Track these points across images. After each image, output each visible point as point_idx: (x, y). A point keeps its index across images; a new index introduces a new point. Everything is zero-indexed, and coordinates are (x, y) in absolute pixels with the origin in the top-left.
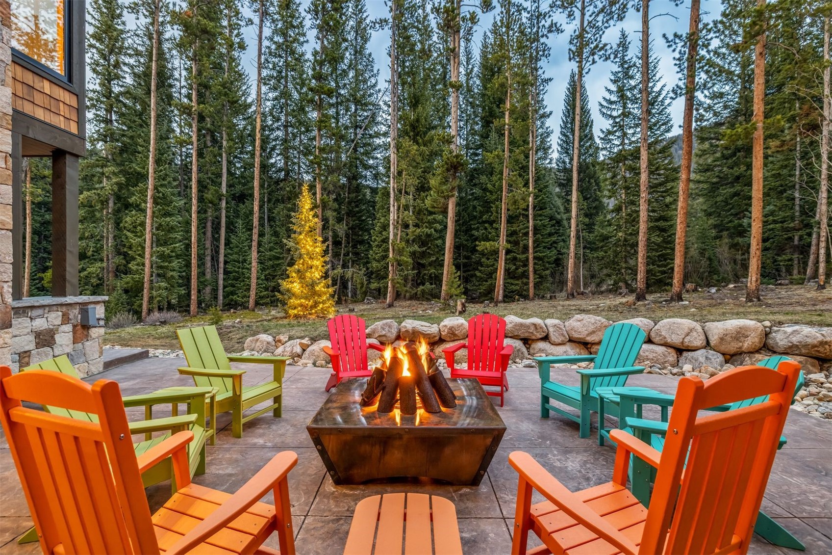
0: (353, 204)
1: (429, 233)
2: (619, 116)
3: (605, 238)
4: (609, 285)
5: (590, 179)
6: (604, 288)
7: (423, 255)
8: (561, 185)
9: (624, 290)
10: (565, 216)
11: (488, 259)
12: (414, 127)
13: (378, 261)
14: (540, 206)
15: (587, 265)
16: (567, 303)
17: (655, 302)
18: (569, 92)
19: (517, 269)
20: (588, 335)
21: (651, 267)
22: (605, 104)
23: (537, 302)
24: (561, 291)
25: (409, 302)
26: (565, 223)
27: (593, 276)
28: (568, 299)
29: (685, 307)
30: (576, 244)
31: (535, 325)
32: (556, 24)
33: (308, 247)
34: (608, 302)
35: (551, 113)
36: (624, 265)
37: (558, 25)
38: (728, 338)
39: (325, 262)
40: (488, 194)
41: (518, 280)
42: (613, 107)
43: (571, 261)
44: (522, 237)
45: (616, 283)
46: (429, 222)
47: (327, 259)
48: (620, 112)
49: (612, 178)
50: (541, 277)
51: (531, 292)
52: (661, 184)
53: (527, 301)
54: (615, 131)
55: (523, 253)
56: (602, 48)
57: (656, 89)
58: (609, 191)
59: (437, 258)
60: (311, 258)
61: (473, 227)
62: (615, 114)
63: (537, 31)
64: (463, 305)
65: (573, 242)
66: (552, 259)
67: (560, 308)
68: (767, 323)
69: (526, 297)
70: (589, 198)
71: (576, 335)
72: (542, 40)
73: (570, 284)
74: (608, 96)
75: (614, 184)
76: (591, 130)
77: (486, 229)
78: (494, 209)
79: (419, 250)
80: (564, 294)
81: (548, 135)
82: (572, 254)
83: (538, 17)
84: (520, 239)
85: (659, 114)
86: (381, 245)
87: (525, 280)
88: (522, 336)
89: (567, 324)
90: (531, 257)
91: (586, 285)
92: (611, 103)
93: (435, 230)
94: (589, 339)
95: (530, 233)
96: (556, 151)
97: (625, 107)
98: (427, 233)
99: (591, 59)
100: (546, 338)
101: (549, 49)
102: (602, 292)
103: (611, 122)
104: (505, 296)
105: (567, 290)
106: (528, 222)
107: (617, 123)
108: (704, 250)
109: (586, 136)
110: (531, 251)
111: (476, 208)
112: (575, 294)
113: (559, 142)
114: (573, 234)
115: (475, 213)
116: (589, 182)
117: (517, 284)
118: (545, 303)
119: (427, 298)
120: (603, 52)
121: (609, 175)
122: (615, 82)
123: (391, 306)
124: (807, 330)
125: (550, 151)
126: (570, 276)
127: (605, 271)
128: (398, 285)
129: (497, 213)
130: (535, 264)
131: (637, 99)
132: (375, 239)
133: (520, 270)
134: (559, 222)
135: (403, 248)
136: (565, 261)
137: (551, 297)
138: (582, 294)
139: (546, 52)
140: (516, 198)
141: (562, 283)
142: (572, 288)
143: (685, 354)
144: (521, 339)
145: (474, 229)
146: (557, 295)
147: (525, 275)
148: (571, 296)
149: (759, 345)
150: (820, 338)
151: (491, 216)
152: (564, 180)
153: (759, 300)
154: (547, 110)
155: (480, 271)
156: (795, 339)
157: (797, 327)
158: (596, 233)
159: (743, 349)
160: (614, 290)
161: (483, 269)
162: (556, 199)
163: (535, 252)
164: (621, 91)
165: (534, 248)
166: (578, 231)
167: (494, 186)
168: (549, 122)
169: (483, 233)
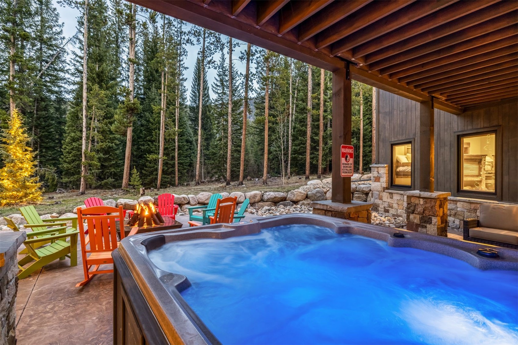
0: (42, 119)
1: (111, 146)
2: (221, 93)
3: (214, 154)
4: (216, 178)
5: (207, 119)
6: (214, 179)
7: (105, 160)
8: (192, 120)
9: (223, 180)
10: (194, 139)
11: (150, 163)
12: (98, 75)
13: (69, 163)
14: (181, 135)
15: (206, 166)
16: (196, 187)
17: (233, 186)
18: (196, 68)
19: (168, 169)
20: (205, 200)
21: (234, 169)
22: (214, 86)
23: (180, 188)
24: (192, 181)
25: (95, 191)
26: (194, 143)
27: (208, 173)
28: (196, 185)
29: (243, 187)
30: (200, 157)
31: (184, 198)
32: (190, 40)
33: (18, 154)
34: (215, 186)
35: (186, 79)
36: (223, 168)
37: (192, 41)
38: (251, 198)
39: (34, 165)
40: (150, 124)
41: (169, 175)
42: (218, 88)
43: (198, 166)
44: (171, 151)
45: (219, 176)
46: (110, 139)
47: (36, 163)
48: (221, 91)
49: (218, 124)
50: (181, 173)
51: (177, 181)
52: (238, 130)
53: (174, 187)
54: (219, 101)
55: (172, 160)
56: (213, 62)
57: (237, 84)
58: (216, 130)
59: (116, 162)
60: (21, 163)
61: (140, 143)
62: (219, 92)
63: (181, 40)
64: (144, 191)
65: (199, 156)
66: (188, 164)
67: (193, 190)
68: (263, 192)
69: (173, 185)
70: (207, 129)
71: (201, 201)
72: (184, 46)
73: (197, 178)
74: (216, 82)
75: (218, 127)
76: (208, 92)
77: (149, 145)
78: (154, 133)
79: (103, 156)
80: (194, 182)
81: (185, 92)
82: (198, 162)
83: (181, 33)
84: (170, 152)
85: (238, 96)
86: (71, 152)
87: (173, 175)
88: (178, 203)
89: (197, 196)
90: (176, 163)
91: (205, 178)
92: (217, 86)
93: (115, 144)
94: (206, 202)
95: (176, 149)
96: (189, 101)
97: (223, 90)
98: (109, 146)
99: (208, 65)
100: (188, 203)
101: (187, 52)
102: (213, 181)
103: (217, 95)
104: (161, 185)
105: (195, 180)
106: (175, 143)
107: (220, 96)
108: (256, 161)
109: (205, 95)
110: (176, 159)
111: (142, 132)
112: (200, 183)
113: (191, 95)
114: (199, 152)
115: (141, 135)
116: (207, 120)
117: (168, 178)
118: (185, 188)
119: (108, 188)
120: (213, 65)
121: (216, 122)
122: (219, 76)
123: (83, 193)
124: (272, 193)
125: (186, 101)
126: (197, 173)
127: (214, 171)
128: (89, 180)
129: (156, 136)
130: (179, 166)
131: (228, 87)
132: (65, 147)
133: (170, 170)
134: (191, 142)
135: (94, 156)
136: (194, 164)
137: (187, 184)
138: (203, 182)
139: (185, 53)
140: (170, 133)
141: (193, 176)
142: (198, 180)
143: (239, 205)
144: (178, 204)
145: (141, 145)
146: (190, 183)
147: (173, 173)
148: (198, 184)
149: (260, 200)
150: (275, 196)
151: (152, 137)
152: (193, 117)
153: (267, 184)
154: (185, 77)
155: (145, 170)
156: (269, 197)
157: (270, 193)
158: (210, 151)
159: (256, 201)
160: (218, 180)
161: (147, 169)
162: (189, 129)
163: (178, 160)
164: (222, 81)
165: (178, 158)
166: (201, 151)
167: (154, 120)
168: (185, 84)
169: (147, 147)
